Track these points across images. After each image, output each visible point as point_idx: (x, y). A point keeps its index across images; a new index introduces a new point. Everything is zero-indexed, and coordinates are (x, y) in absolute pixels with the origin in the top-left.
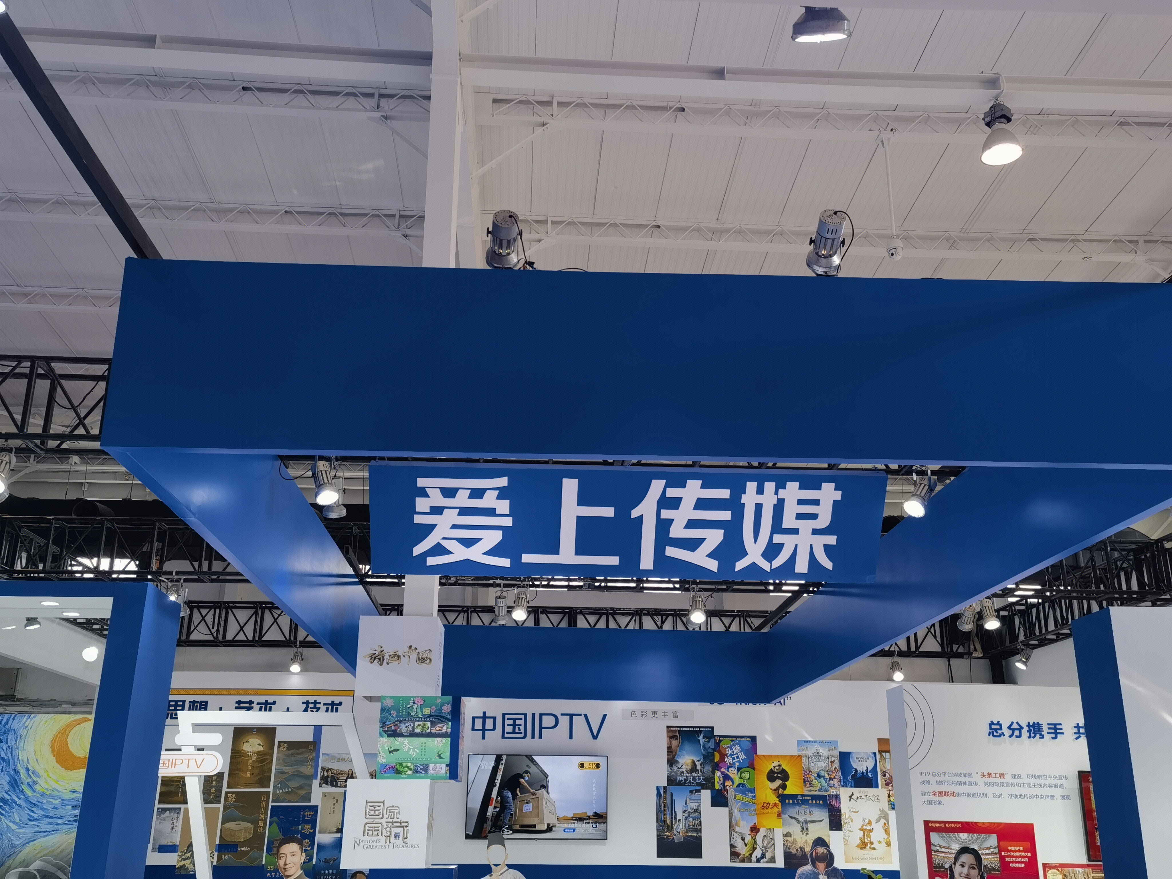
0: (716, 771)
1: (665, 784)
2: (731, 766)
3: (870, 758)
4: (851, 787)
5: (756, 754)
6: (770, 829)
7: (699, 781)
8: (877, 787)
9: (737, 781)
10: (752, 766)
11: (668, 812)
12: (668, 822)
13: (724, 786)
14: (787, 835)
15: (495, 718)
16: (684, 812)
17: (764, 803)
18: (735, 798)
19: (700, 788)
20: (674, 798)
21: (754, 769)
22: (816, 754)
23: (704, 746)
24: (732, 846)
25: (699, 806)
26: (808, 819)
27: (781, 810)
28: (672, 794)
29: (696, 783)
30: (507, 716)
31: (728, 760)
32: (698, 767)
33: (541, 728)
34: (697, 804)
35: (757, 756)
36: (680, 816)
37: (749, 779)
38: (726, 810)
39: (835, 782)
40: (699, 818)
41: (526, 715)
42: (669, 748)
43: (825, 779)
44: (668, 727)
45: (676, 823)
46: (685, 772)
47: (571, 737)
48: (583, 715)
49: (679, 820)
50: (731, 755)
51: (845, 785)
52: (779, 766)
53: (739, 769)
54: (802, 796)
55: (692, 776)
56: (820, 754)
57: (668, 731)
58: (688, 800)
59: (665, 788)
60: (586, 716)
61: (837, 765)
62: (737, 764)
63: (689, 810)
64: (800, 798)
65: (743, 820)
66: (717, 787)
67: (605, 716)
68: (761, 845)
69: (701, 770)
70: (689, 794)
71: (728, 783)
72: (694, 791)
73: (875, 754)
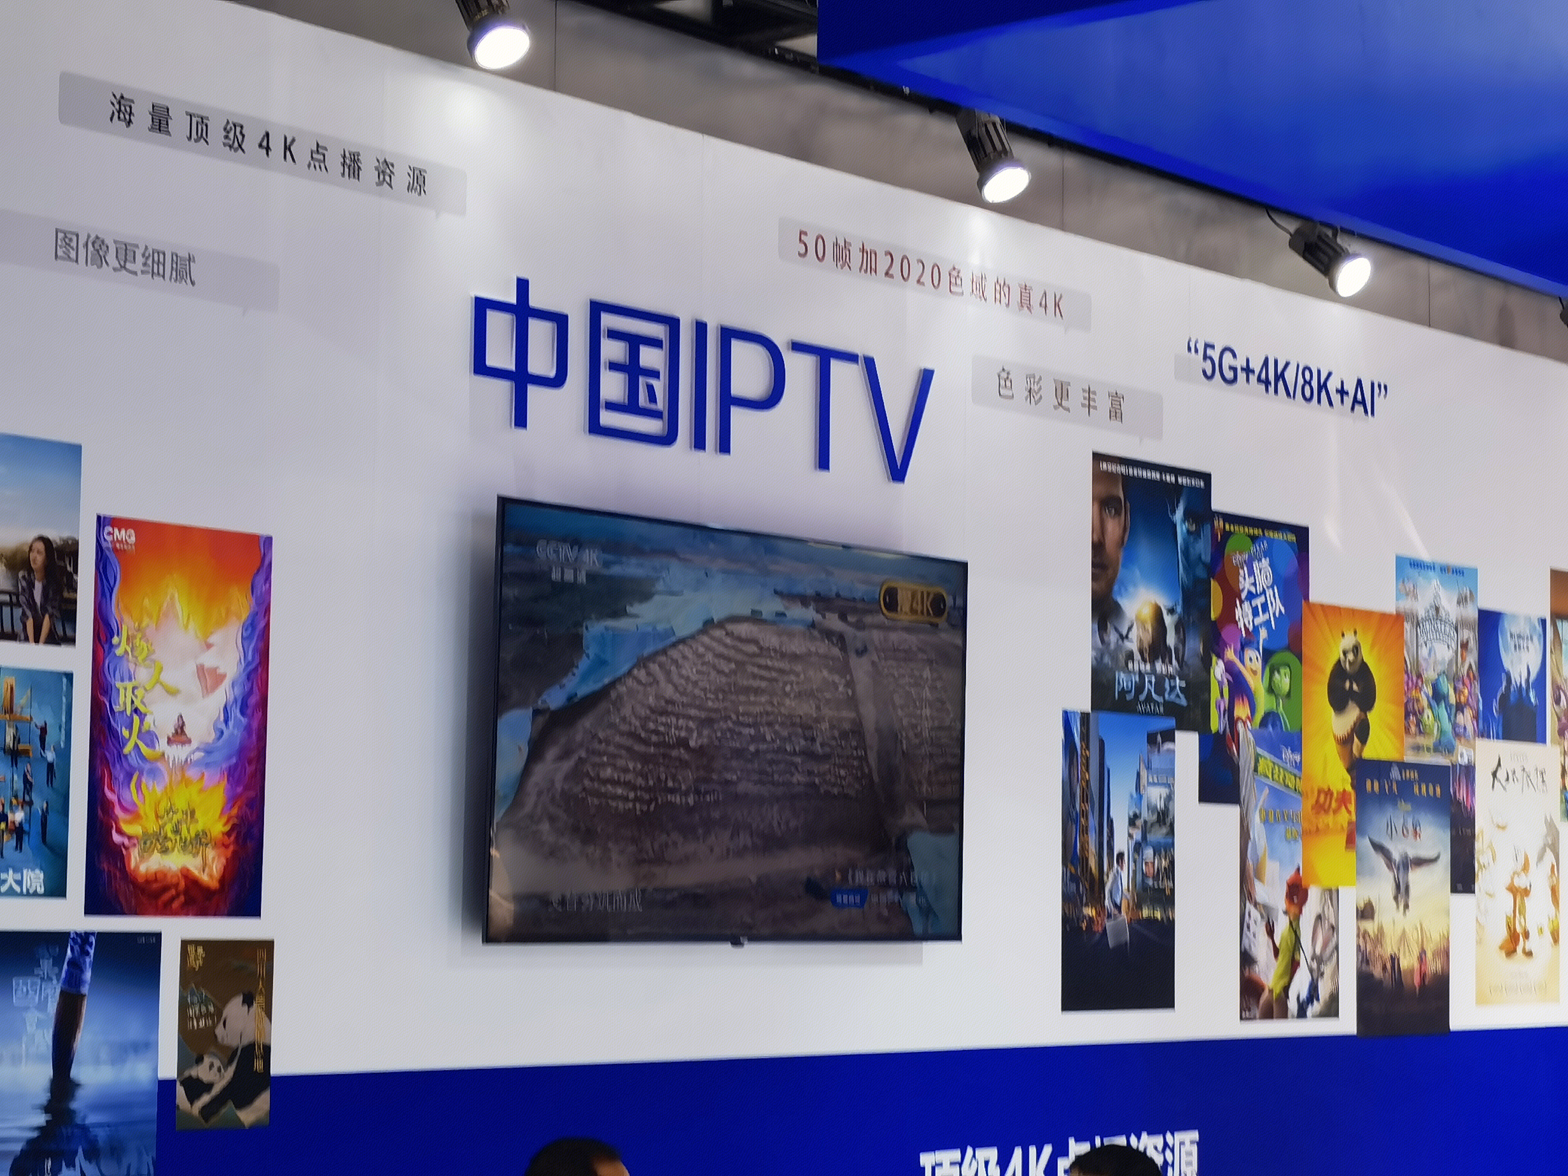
0: (1214, 658)
1: (1085, 705)
2: (1249, 641)
3: (1535, 639)
4: (1498, 738)
5: (1306, 597)
6: (1330, 891)
7: (1173, 697)
8: (1544, 741)
9: (1263, 703)
10: (1295, 646)
11: (1093, 822)
12: (1093, 863)
13: (1232, 722)
14: (1366, 912)
15: (560, 321)
16: (1132, 822)
17: (1319, 792)
18: (1256, 770)
19: (1171, 722)
20: (1109, 762)
21: (1299, 656)
22: (1432, 612)
23: (1186, 553)
24: (1247, 959)
25: (1170, 798)
26: (1412, 854)
27: (1354, 818)
28: (1102, 743)
29: (1167, 704)
30: (608, 321)
31: (1243, 615)
32: (1171, 640)
33: (727, 401)
34: (1164, 791)
35: (1311, 606)
36: (1122, 843)
37: (1289, 695)
38: (1232, 812)
39: (1466, 719)
40: (1166, 849)
41: (672, 323)
42: (1098, 547)
43: (1448, 706)
44: (1098, 457)
45: (1111, 865)
46: (1137, 656)
47: (823, 462)
48: (861, 360)
49: (1121, 856)
50: (1251, 596)
51: (1484, 733)
52: (1356, 649)
53: (1267, 655)
54: (1403, 766)
55: (1153, 671)
56: (1442, 613)
57: (1099, 477)
58: (1144, 773)
59: (1085, 717)
60: (870, 365)
61: (1472, 658)
62: (1263, 634)
63: (1145, 814)
64: (1395, 774)
65: (1272, 856)
66: (1216, 723)
67: (926, 378)
68: (1309, 954)
69: (1176, 649)
70: (1145, 746)
71: (1241, 711)
72: (1159, 738)
73: (1543, 622)
